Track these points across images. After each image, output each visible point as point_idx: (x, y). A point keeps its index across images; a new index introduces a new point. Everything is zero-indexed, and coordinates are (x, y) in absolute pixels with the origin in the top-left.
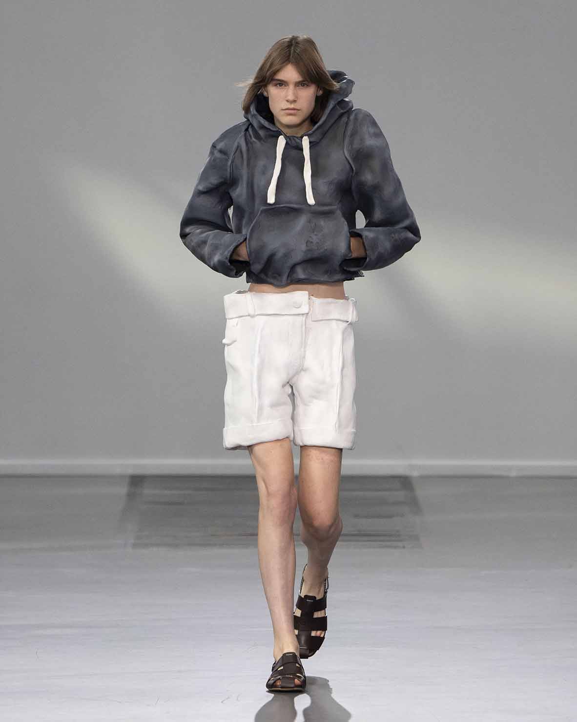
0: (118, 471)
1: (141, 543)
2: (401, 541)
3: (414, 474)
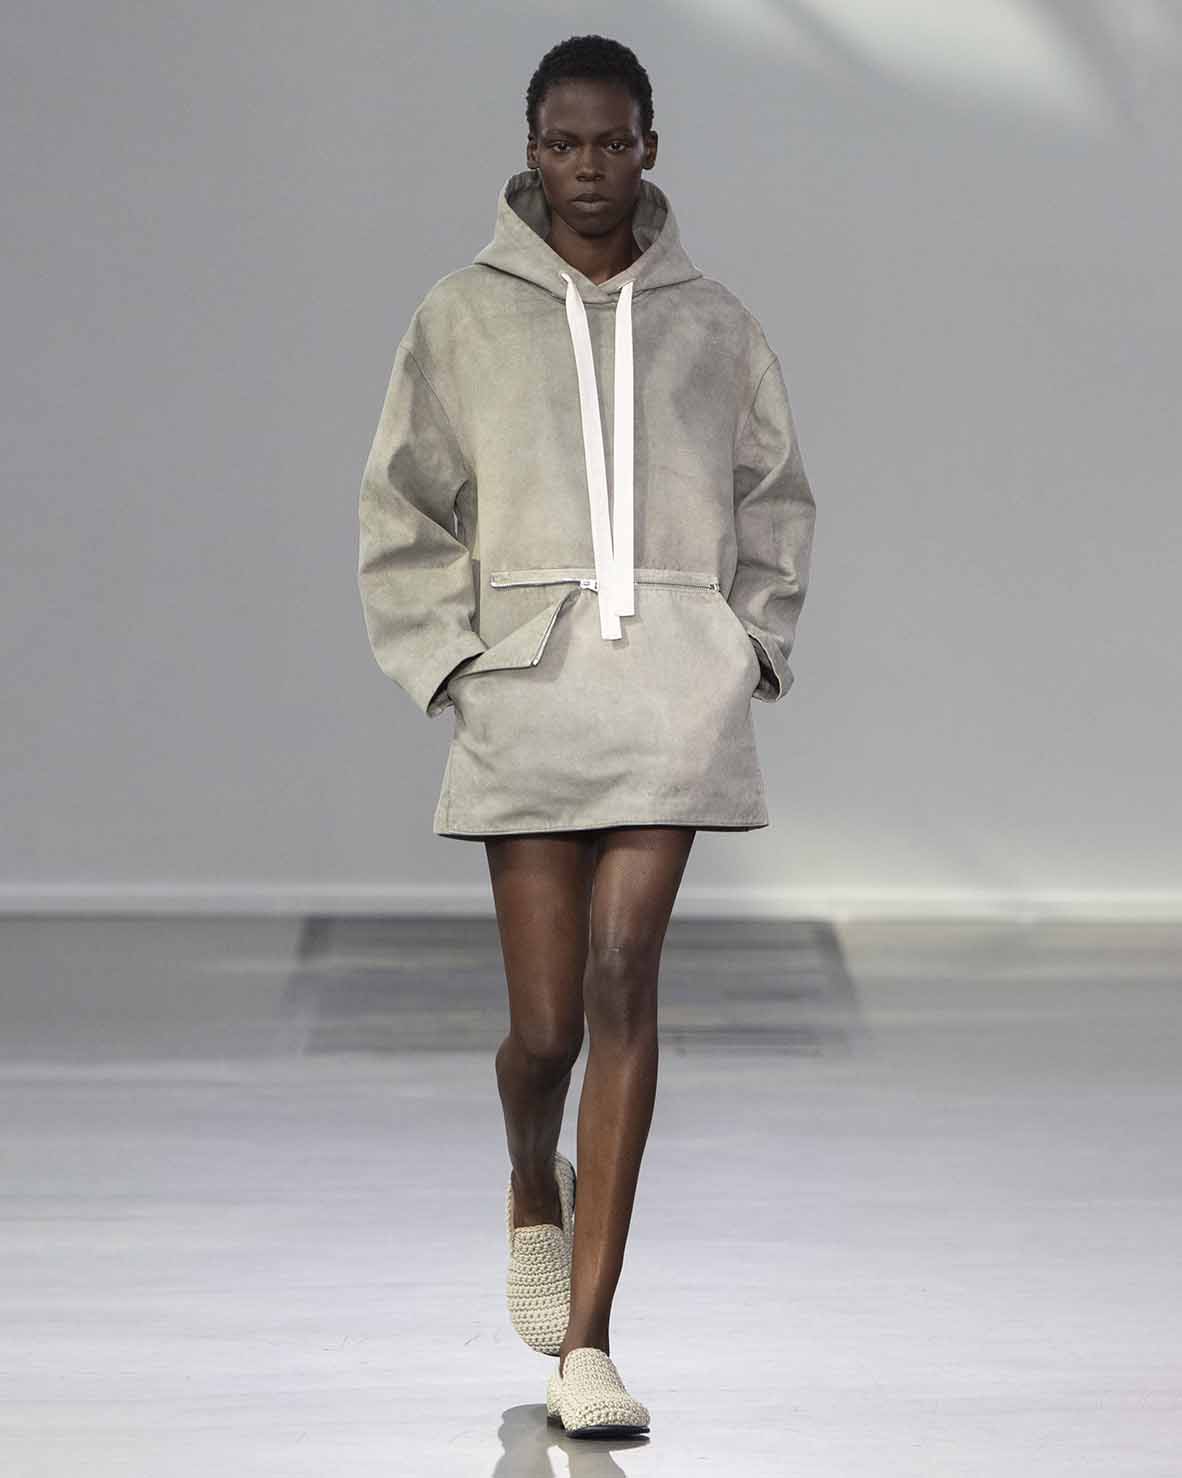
0: (280, 908)
1: (323, 1044)
2: (810, 1041)
3: (841, 917)
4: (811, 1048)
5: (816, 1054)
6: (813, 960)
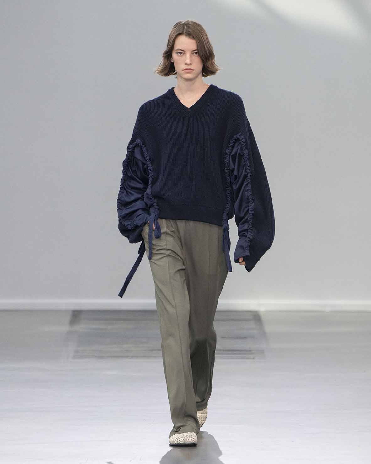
0: (64, 307)
1: (78, 355)
2: (252, 354)
3: (262, 309)
4: (251, 356)
5: (253, 358)
6: (252, 325)
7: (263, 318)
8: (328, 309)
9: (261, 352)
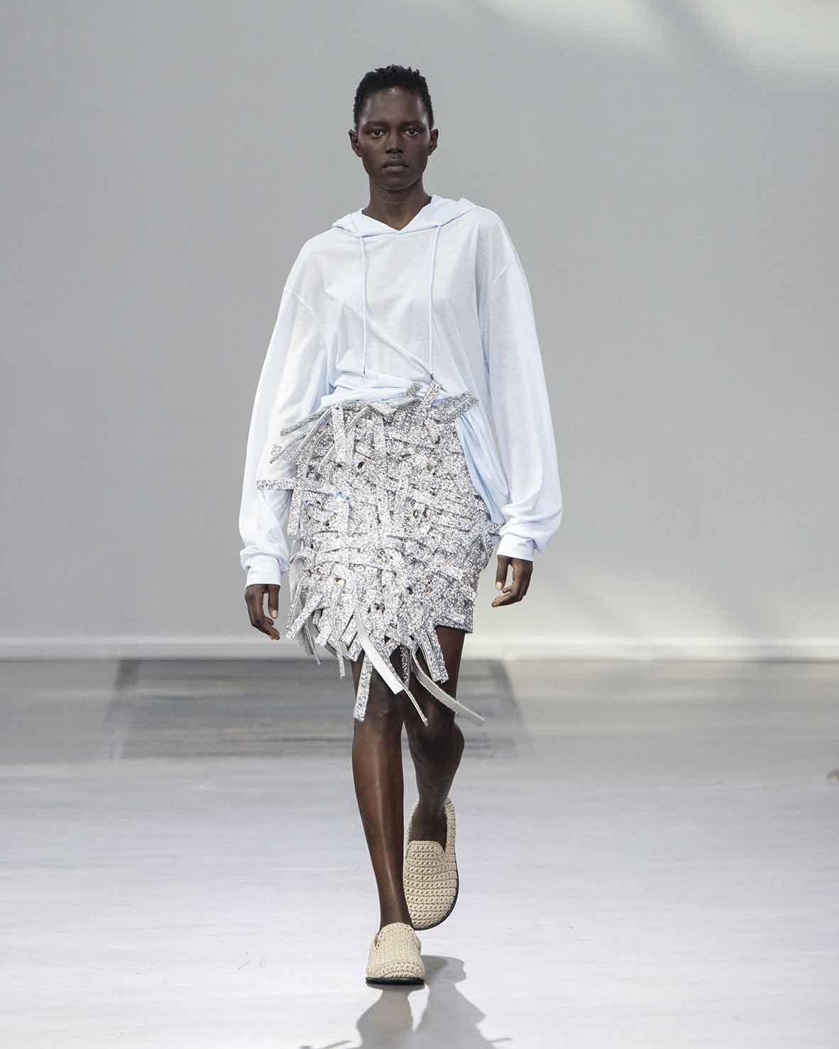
0: (103, 653)
1: (132, 751)
2: (487, 747)
3: (509, 656)
4: (488, 752)
5: (492, 756)
7: (513, 674)
8: (645, 656)
9: (508, 744)
